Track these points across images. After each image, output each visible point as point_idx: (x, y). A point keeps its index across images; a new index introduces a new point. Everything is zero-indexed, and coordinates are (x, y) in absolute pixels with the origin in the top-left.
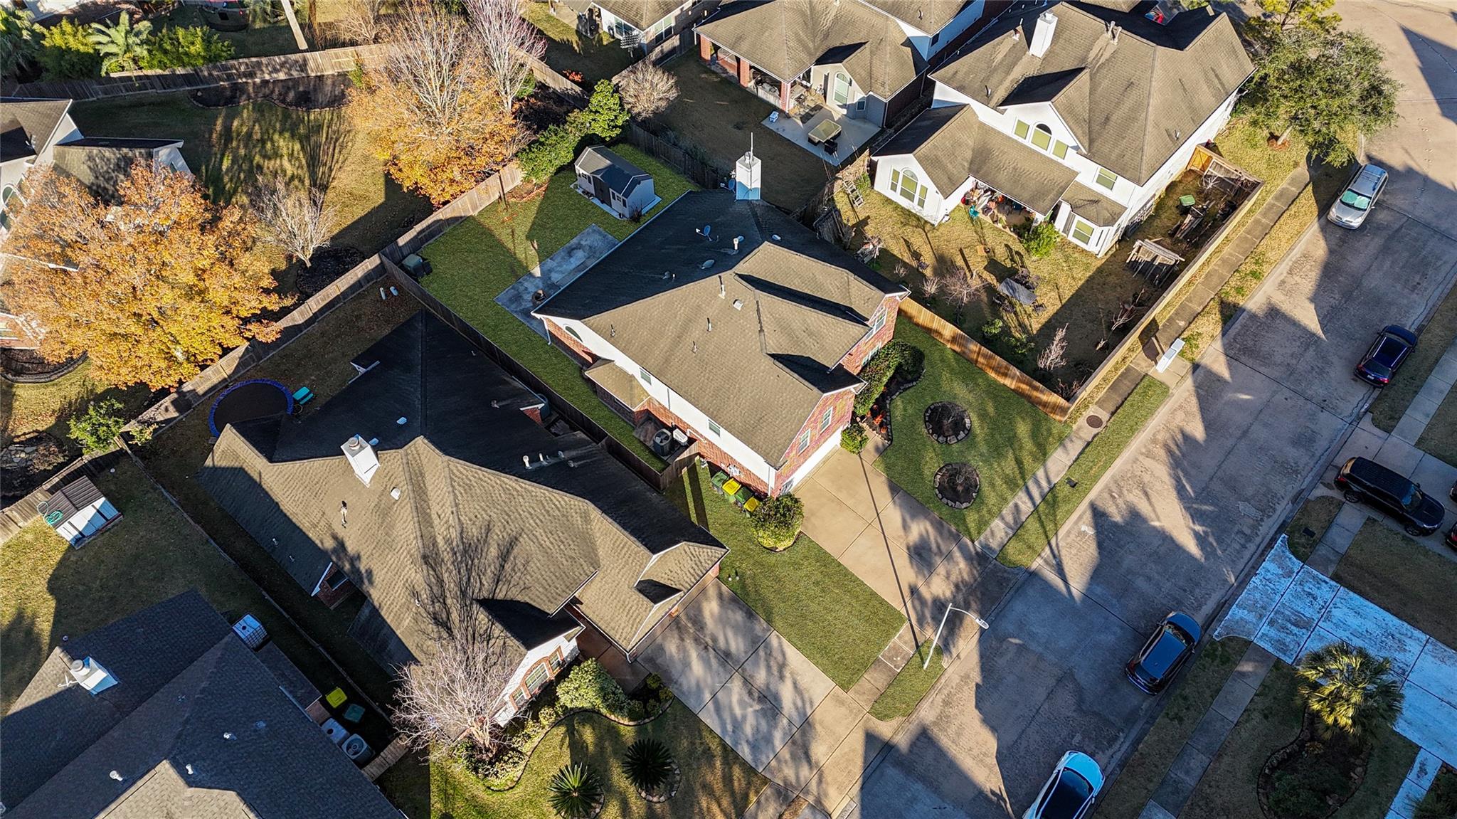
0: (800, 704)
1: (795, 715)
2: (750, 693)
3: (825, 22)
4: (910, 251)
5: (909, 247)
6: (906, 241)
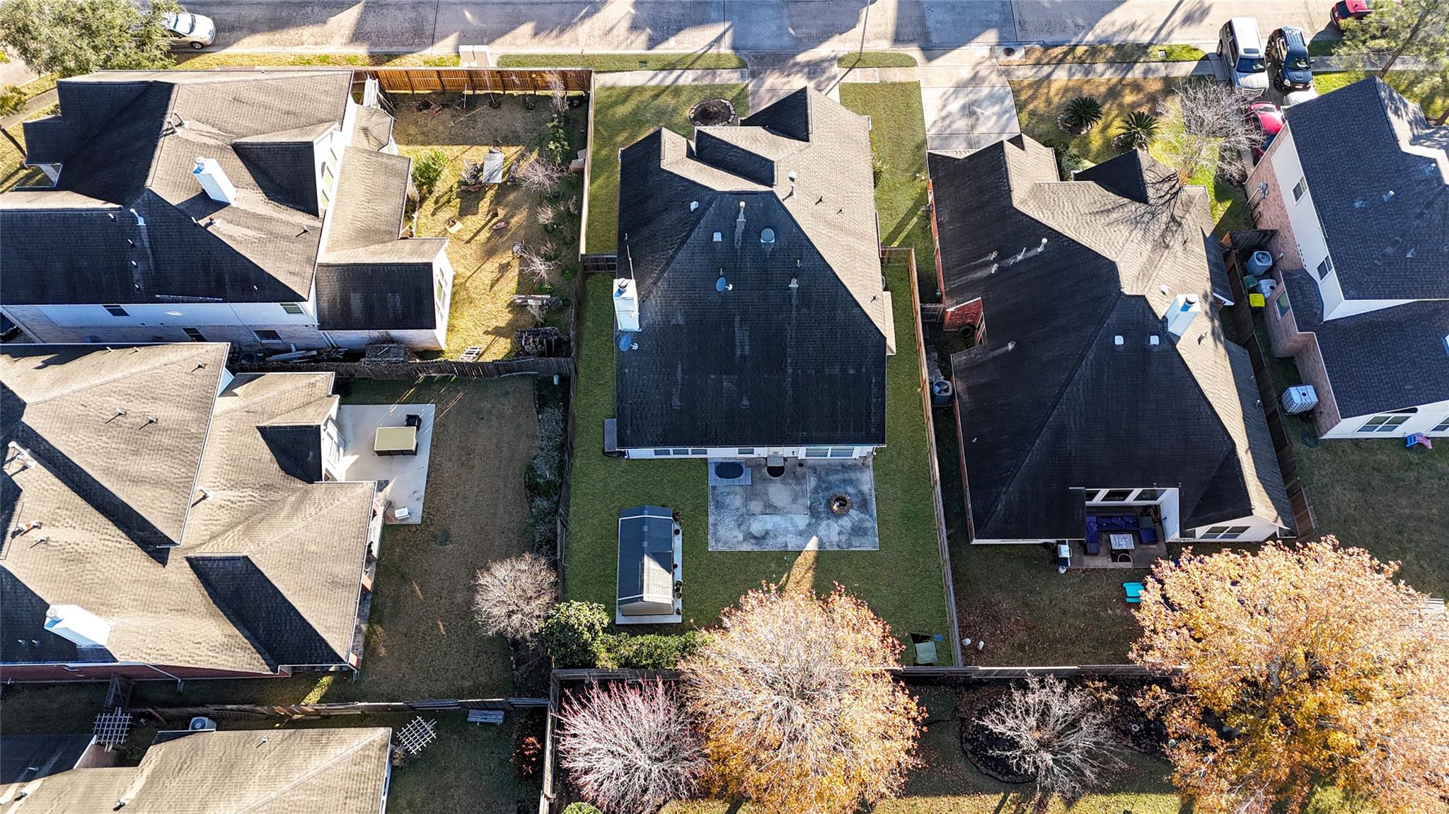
0: (953, 97)
1: (961, 95)
2: (977, 119)
3: (245, 499)
4: (501, 277)
5: (498, 280)
6: (492, 286)
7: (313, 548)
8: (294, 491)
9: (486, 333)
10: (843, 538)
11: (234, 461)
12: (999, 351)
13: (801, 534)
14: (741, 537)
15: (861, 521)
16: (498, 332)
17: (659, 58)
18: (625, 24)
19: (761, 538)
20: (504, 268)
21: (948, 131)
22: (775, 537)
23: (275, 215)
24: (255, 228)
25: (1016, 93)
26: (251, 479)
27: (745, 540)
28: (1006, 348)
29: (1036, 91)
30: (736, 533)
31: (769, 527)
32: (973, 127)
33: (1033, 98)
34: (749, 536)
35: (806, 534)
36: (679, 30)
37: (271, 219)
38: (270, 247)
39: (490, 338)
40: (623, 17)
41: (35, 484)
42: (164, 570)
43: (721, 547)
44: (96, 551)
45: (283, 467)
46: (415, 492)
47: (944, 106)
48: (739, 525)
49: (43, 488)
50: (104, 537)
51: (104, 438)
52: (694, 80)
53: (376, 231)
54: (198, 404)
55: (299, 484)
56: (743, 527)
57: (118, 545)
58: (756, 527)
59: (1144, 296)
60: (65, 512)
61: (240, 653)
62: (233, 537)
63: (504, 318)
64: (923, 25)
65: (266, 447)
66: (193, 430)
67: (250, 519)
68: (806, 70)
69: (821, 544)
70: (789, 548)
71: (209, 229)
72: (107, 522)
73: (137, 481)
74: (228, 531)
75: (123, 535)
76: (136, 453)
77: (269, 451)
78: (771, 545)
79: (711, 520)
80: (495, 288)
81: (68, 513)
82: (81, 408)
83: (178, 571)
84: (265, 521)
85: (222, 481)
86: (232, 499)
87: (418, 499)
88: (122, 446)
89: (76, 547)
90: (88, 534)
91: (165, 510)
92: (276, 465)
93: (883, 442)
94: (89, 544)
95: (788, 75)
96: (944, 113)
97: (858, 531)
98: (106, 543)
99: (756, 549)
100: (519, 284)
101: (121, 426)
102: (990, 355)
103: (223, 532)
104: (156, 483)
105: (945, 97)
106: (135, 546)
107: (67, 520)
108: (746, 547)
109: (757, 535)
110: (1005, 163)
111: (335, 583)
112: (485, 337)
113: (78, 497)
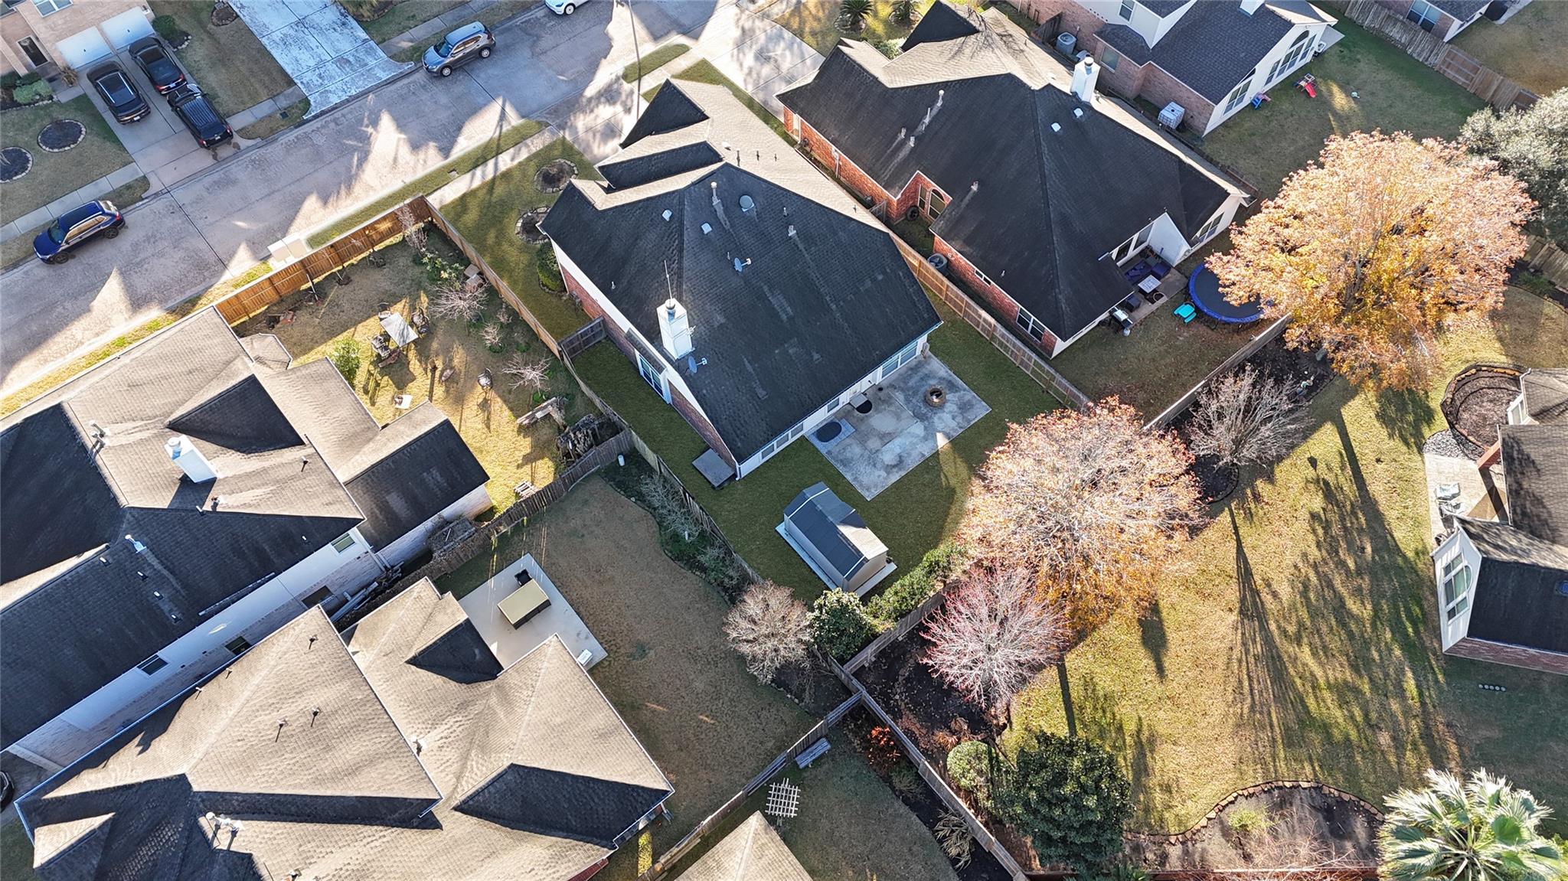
0: (741, 55)
1: (746, 50)
2: (776, 61)
3: (454, 728)
4: (489, 413)
5: (488, 419)
6: (488, 427)
7: (558, 720)
8: (487, 693)
9: (519, 467)
10: (959, 419)
11: (413, 703)
12: (968, 197)
13: (925, 439)
14: (883, 474)
15: (960, 398)
16: (529, 459)
17: (462, 160)
18: (405, 150)
19: (900, 463)
20: (485, 405)
21: (762, 82)
22: (909, 454)
23: (266, 464)
24: (258, 486)
25: (786, 26)
26: (443, 709)
27: (888, 473)
28: (971, 194)
29: (800, 17)
30: (877, 473)
31: (898, 451)
32: (778, 68)
33: (802, 22)
34: (889, 469)
35: (930, 435)
36: (460, 129)
37: (265, 470)
38: (288, 493)
39: (527, 468)
40: (398, 146)
41: (258, 840)
42: (444, 833)
43: (875, 492)
44: (370, 858)
45: (460, 681)
46: (578, 634)
47: (741, 65)
48: (874, 466)
49: (270, 839)
50: (365, 841)
51: (286, 756)
52: (513, 159)
53: (355, 435)
54: (342, 672)
55: (487, 686)
56: (879, 465)
57: (385, 840)
58: (888, 456)
59: (1049, 85)
60: (309, 845)
61: (573, 854)
62: (477, 763)
63: (525, 445)
64: (667, 16)
65: (430, 674)
66: (359, 697)
67: (477, 739)
68: (603, 99)
69: (947, 435)
70: (927, 455)
71: (219, 509)
72: (356, 827)
73: (353, 771)
74: (465, 763)
75: (381, 828)
76: (328, 749)
77: (435, 676)
78: (912, 463)
79: (849, 477)
80: (492, 427)
81: (313, 844)
82: (239, 744)
83: (457, 826)
84: (491, 732)
85: (420, 726)
86: (445, 734)
87: (587, 638)
88: (309, 751)
89: (349, 867)
90: (349, 850)
91: (401, 779)
92: (453, 683)
93: (939, 321)
94: (358, 857)
95: (592, 111)
96: (746, 71)
97: (964, 407)
98: (372, 845)
99: (903, 473)
100: (511, 409)
101: (292, 736)
102: (963, 205)
103: (464, 766)
104: (372, 761)
105: (735, 58)
106: (399, 830)
107: (318, 851)
108: (895, 477)
109: (895, 463)
110: (855, 62)
111: (603, 735)
112: (522, 470)
113: (308, 825)
